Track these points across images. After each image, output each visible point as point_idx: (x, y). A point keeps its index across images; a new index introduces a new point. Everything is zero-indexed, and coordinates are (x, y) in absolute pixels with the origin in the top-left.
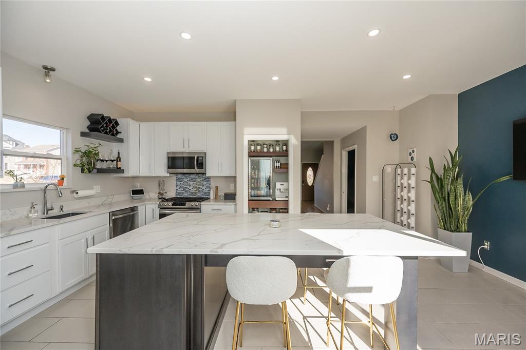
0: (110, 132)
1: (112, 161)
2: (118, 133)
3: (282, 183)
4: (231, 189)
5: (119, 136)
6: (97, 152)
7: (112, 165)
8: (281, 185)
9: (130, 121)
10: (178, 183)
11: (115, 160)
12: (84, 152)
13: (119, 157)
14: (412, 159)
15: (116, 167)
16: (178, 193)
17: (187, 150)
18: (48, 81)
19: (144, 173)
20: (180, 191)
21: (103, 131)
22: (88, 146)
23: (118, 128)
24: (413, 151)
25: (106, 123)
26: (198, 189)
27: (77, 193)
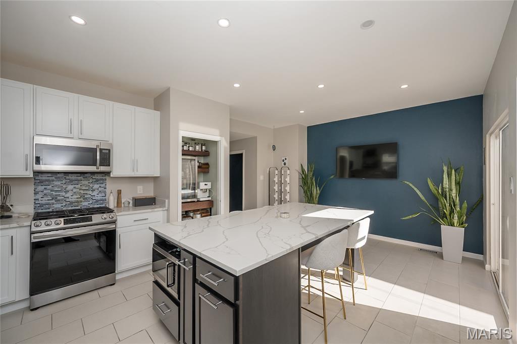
3: (205, 183)
4: (139, 192)
8: (205, 185)
14: (285, 164)
17: (75, 136)
24: (286, 159)
26: (83, 196)
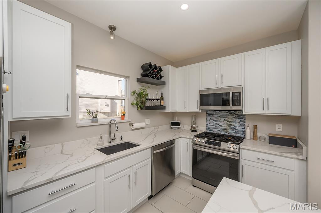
0: (155, 77)
1: (158, 100)
2: (161, 77)
5: (162, 79)
6: (146, 93)
7: (158, 103)
9: (170, 67)
10: (209, 118)
11: (159, 99)
12: (138, 93)
13: (162, 96)
15: (160, 104)
16: (208, 128)
17: (219, 86)
18: (112, 38)
19: (180, 109)
20: (210, 126)
21: (150, 76)
22: (140, 89)
23: (162, 73)
25: (153, 70)
26: (229, 126)
27: (133, 126)
